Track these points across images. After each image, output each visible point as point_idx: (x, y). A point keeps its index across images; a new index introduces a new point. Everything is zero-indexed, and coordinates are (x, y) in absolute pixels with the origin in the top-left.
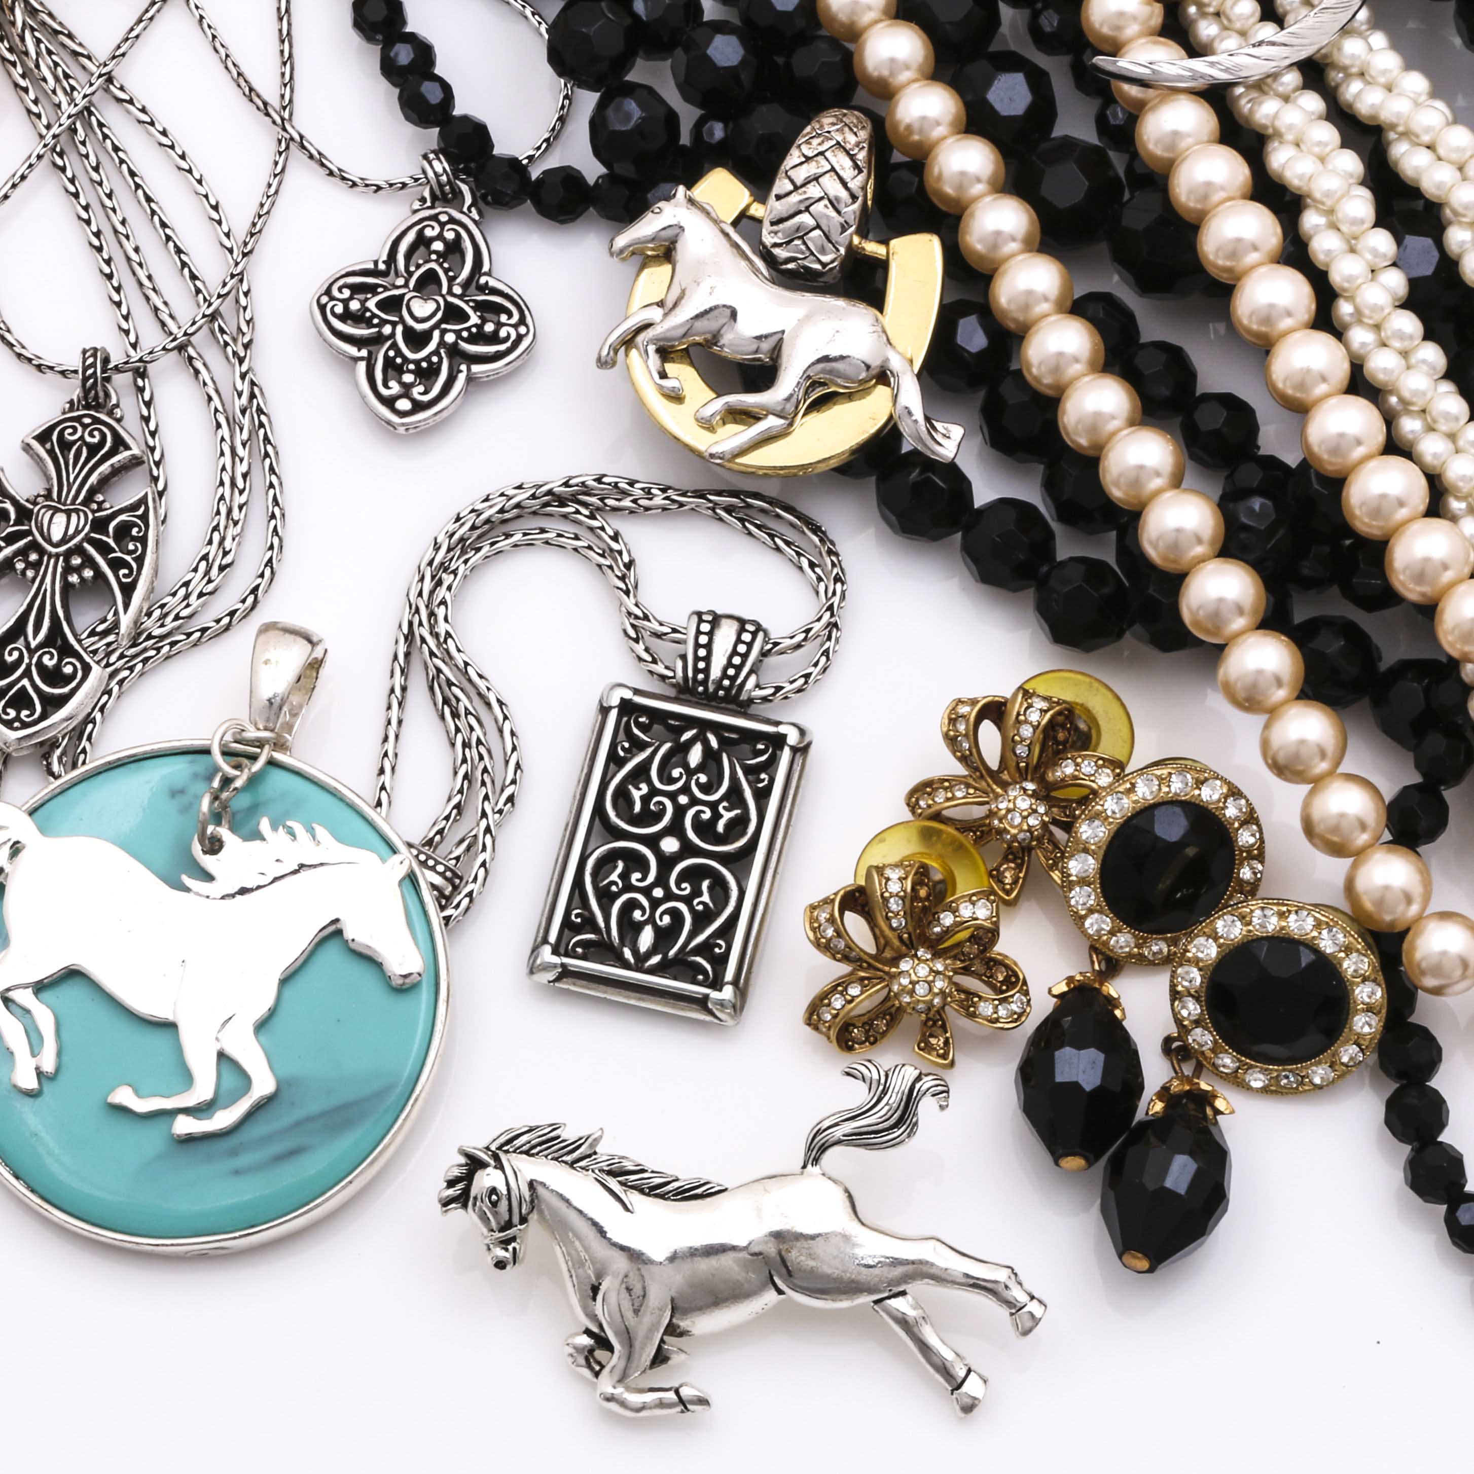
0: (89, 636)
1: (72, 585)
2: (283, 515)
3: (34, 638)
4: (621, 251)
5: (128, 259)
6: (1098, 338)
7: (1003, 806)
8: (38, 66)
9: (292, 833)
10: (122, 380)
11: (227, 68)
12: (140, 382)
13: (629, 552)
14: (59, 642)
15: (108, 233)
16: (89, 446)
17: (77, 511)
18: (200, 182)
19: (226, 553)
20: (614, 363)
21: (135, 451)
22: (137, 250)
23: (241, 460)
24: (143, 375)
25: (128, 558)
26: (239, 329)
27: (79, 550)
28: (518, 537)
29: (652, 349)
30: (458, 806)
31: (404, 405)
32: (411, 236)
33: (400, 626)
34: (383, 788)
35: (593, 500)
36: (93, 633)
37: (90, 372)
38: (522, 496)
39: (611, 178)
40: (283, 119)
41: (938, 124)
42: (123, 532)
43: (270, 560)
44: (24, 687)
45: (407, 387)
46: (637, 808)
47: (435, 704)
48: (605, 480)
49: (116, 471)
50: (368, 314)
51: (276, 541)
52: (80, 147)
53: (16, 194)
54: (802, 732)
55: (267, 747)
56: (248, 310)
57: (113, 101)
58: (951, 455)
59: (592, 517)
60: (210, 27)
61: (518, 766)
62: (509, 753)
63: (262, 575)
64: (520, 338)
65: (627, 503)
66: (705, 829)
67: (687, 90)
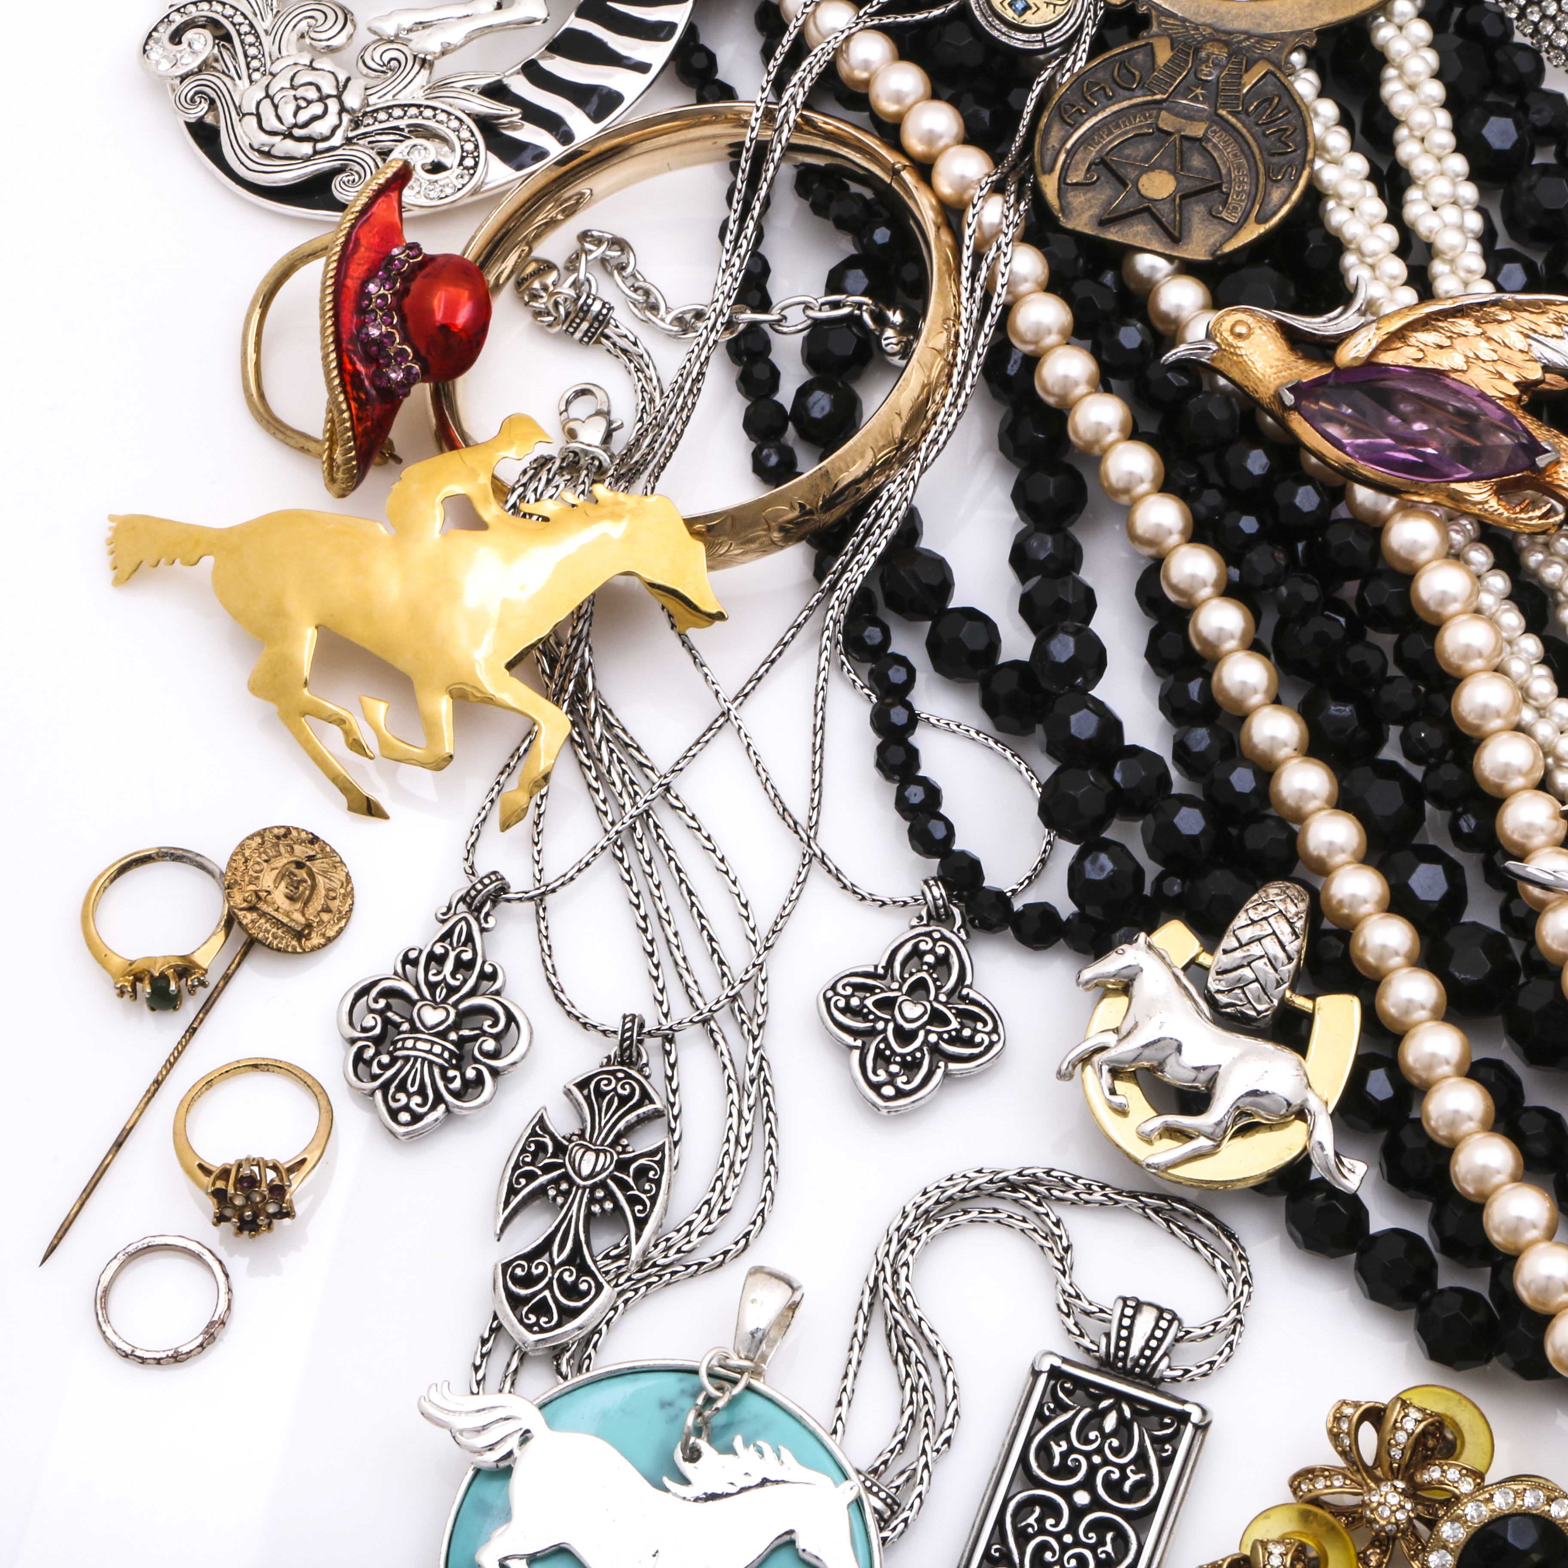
0: (603, 1259)
1: (594, 1214)
2: (777, 1173)
3: (558, 1256)
4: (1087, 982)
5: (668, 941)
6: (1490, 1102)
7: (1375, 1499)
8: (609, 772)
9: (760, 1452)
10: (652, 1045)
11: (766, 789)
12: (668, 1047)
13: (1068, 1237)
14: (578, 1261)
15: (653, 918)
16: (621, 1097)
17: (605, 1151)
18: (734, 883)
19: (725, 1201)
20: (1071, 1076)
21: (659, 1105)
22: (676, 934)
23: (746, 1122)
24: (671, 1041)
25: (643, 1196)
26: (755, 1010)
27: (603, 1185)
28: (974, 1214)
29: (1105, 1068)
30: (902, 1442)
31: (888, 1091)
32: (908, 948)
33: (867, 1280)
34: (839, 1418)
35: (1042, 1189)
36: (607, 1257)
37: (628, 1034)
38: (981, 1180)
39: (1081, 917)
40: (809, 838)
41: (1366, 902)
42: (642, 1172)
43: (762, 1210)
44: (545, 1297)
45: (893, 1076)
46: (1057, 1462)
47: (891, 1350)
48: (1053, 1173)
49: (642, 1120)
50: (865, 1010)
51: (769, 1195)
52: (638, 843)
53: (580, 877)
54: (1204, 1412)
55: (746, 1374)
56: (765, 995)
57: (669, 807)
58: (1354, 1188)
59: (1039, 1204)
60: (755, 753)
61: (956, 1412)
62: (950, 1400)
63: (754, 1223)
64: (992, 1044)
65: (1070, 1195)
66: (1112, 1487)
67: (1153, 851)
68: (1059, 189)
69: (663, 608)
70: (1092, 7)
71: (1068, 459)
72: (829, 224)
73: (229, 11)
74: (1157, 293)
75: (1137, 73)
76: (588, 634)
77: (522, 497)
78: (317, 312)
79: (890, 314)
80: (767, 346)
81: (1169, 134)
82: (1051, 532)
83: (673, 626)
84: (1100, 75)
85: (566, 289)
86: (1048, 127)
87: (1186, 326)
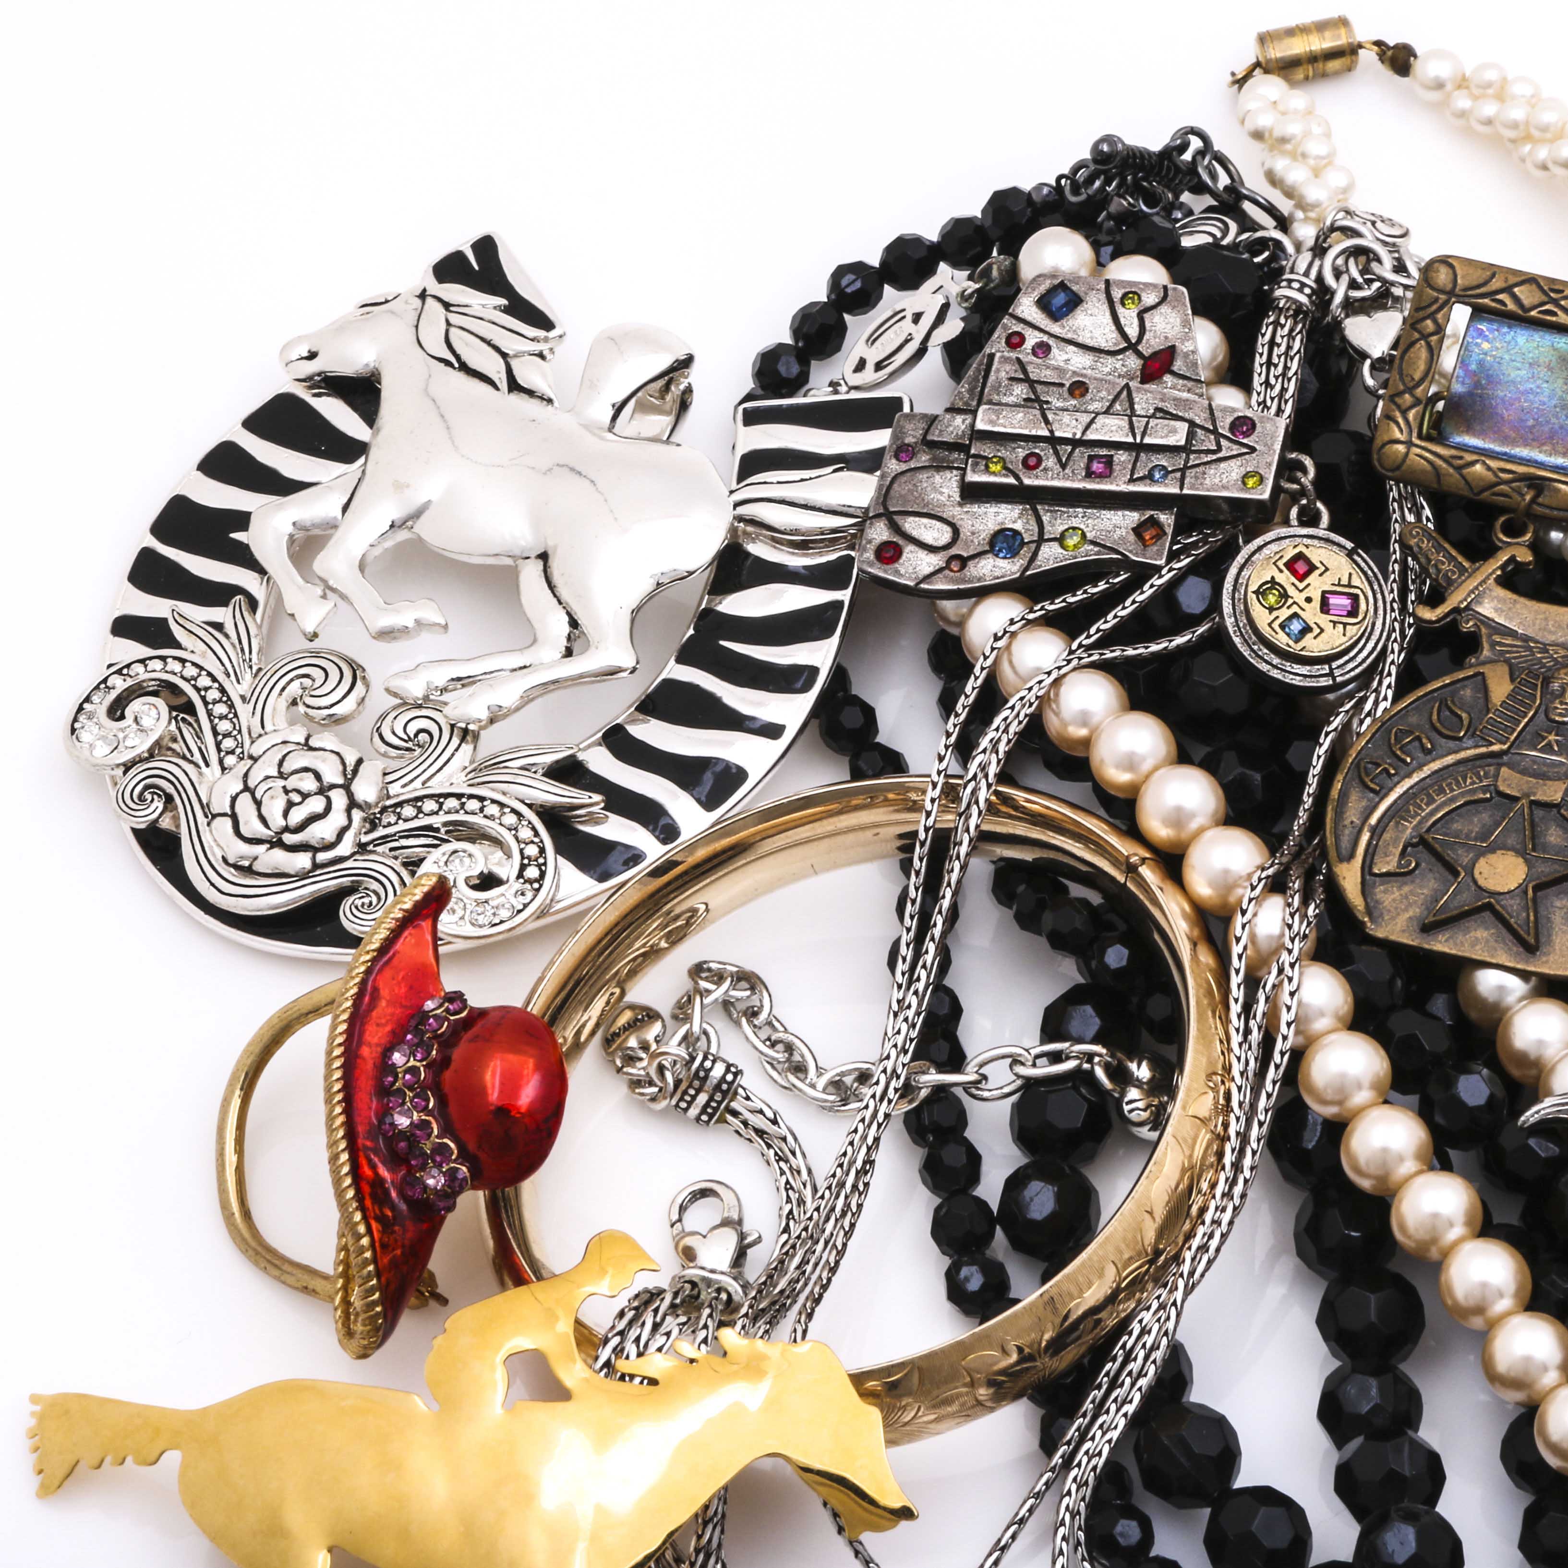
68: (1363, 883)
69: (825, 1504)
70: (1397, 625)
71: (1394, 1266)
72: (1043, 941)
73: (191, 671)
74: (1509, 1023)
75: (1464, 715)
76: (720, 1545)
77: (619, 1351)
78: (321, 1095)
79: (1133, 1066)
80: (961, 1118)
81: (1515, 799)
82: (1376, 1373)
83: (840, 1530)
84: (1413, 719)
85: (674, 1048)
86: (1344, 794)
87: (1552, 1069)
